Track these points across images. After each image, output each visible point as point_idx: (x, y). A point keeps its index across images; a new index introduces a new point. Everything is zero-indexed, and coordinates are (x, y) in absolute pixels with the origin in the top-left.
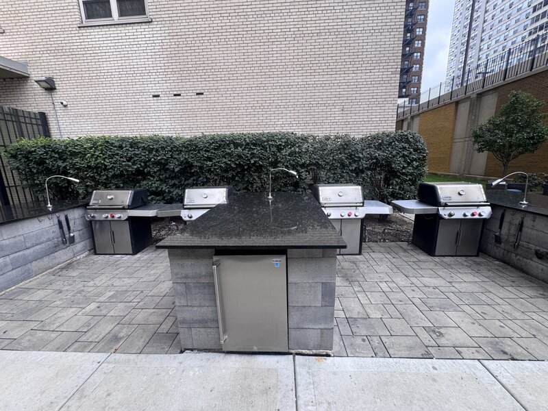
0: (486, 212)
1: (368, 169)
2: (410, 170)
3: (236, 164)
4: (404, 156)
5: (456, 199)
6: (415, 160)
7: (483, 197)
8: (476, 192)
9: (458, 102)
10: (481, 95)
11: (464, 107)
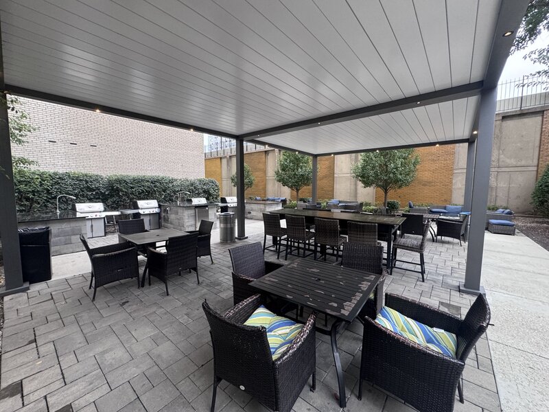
8: (235, 199)
9: (221, 158)
10: (230, 157)
11: (224, 161)
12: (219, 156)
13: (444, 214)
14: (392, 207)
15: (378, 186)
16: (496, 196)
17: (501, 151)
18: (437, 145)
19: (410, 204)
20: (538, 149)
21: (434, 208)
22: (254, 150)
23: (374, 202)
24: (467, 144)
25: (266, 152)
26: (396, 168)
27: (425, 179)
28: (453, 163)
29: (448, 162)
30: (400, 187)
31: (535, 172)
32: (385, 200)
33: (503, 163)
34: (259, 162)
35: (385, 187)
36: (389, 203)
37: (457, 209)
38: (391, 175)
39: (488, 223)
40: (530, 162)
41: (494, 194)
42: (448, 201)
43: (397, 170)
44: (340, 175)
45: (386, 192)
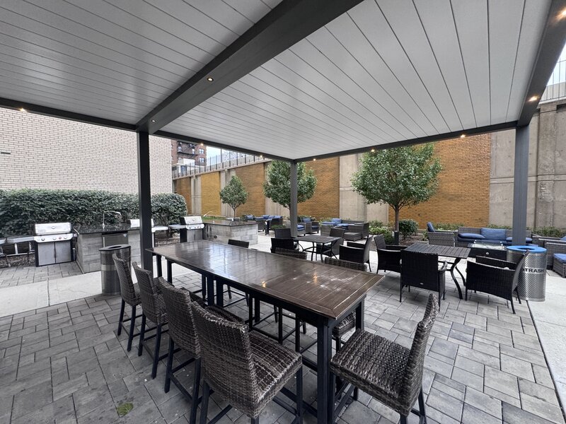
0: (202, 226)
1: (157, 212)
2: (178, 212)
3: (65, 209)
4: (174, 206)
5: (192, 222)
6: (181, 207)
7: (201, 221)
8: (199, 219)
9: (220, 172)
10: (229, 170)
11: (223, 175)
12: (218, 170)
13: (480, 240)
14: (406, 229)
15: (385, 201)
16: (554, 214)
17: (557, 153)
18: (463, 136)
19: (428, 225)
21: (464, 231)
22: (252, 162)
23: (388, 222)
24: (515, 130)
25: (265, 164)
26: (408, 177)
27: (452, 192)
28: (489, 170)
29: (482, 169)
30: (415, 203)
32: (396, 220)
33: (561, 169)
34: (258, 176)
35: (395, 202)
36: (401, 224)
37: (498, 233)
38: (401, 186)
39: (553, 259)
41: (551, 211)
42: (484, 220)
43: (409, 179)
44: (346, 189)
45: (397, 210)
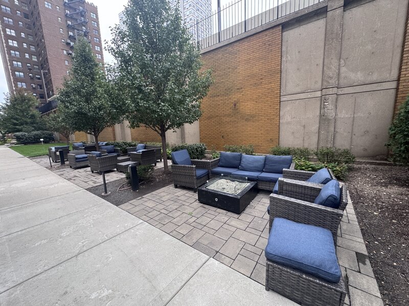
17: (342, 61)
20: (399, 50)
27: (248, 112)
28: (278, 86)
31: (393, 91)
33: (345, 81)
40: (386, 76)
41: (333, 129)
